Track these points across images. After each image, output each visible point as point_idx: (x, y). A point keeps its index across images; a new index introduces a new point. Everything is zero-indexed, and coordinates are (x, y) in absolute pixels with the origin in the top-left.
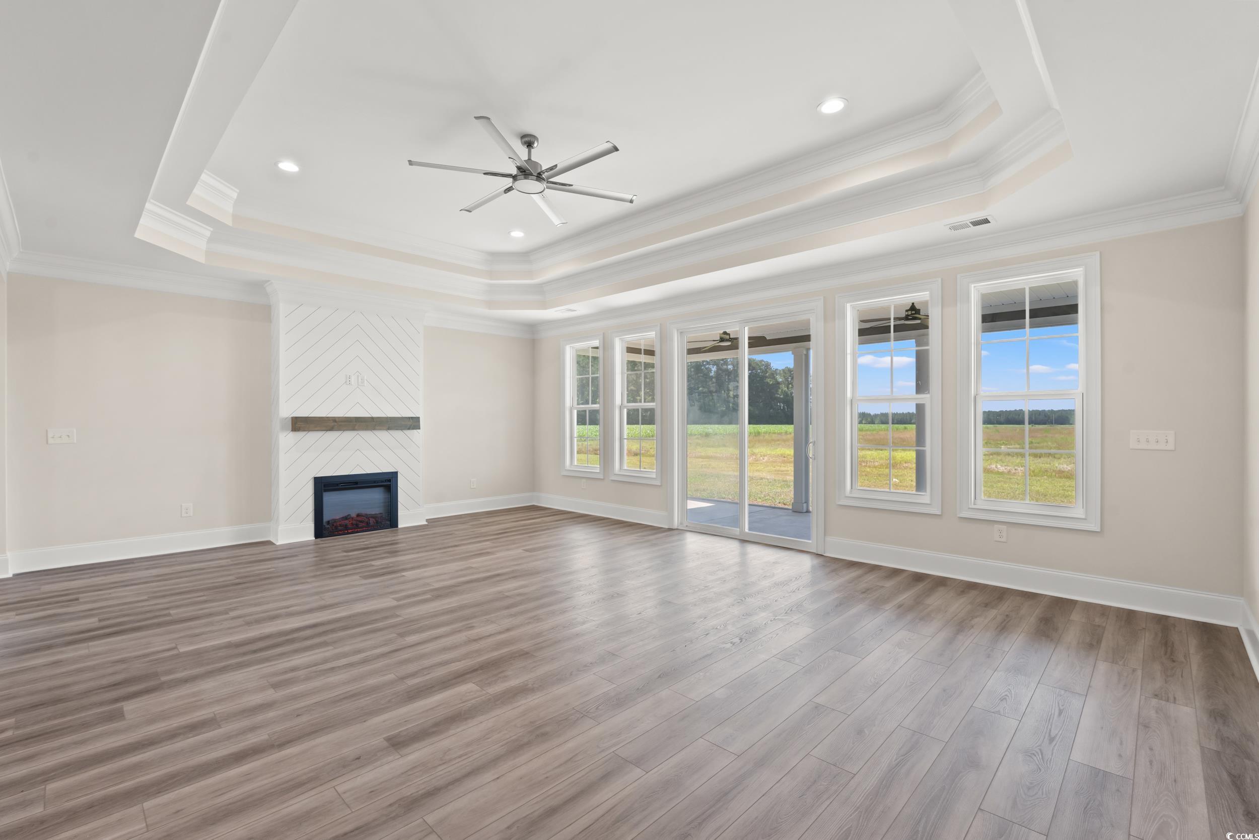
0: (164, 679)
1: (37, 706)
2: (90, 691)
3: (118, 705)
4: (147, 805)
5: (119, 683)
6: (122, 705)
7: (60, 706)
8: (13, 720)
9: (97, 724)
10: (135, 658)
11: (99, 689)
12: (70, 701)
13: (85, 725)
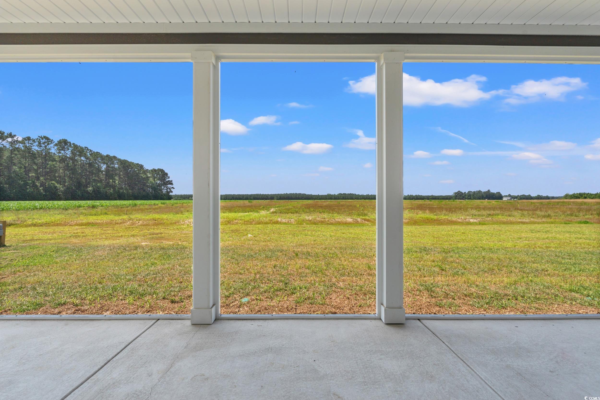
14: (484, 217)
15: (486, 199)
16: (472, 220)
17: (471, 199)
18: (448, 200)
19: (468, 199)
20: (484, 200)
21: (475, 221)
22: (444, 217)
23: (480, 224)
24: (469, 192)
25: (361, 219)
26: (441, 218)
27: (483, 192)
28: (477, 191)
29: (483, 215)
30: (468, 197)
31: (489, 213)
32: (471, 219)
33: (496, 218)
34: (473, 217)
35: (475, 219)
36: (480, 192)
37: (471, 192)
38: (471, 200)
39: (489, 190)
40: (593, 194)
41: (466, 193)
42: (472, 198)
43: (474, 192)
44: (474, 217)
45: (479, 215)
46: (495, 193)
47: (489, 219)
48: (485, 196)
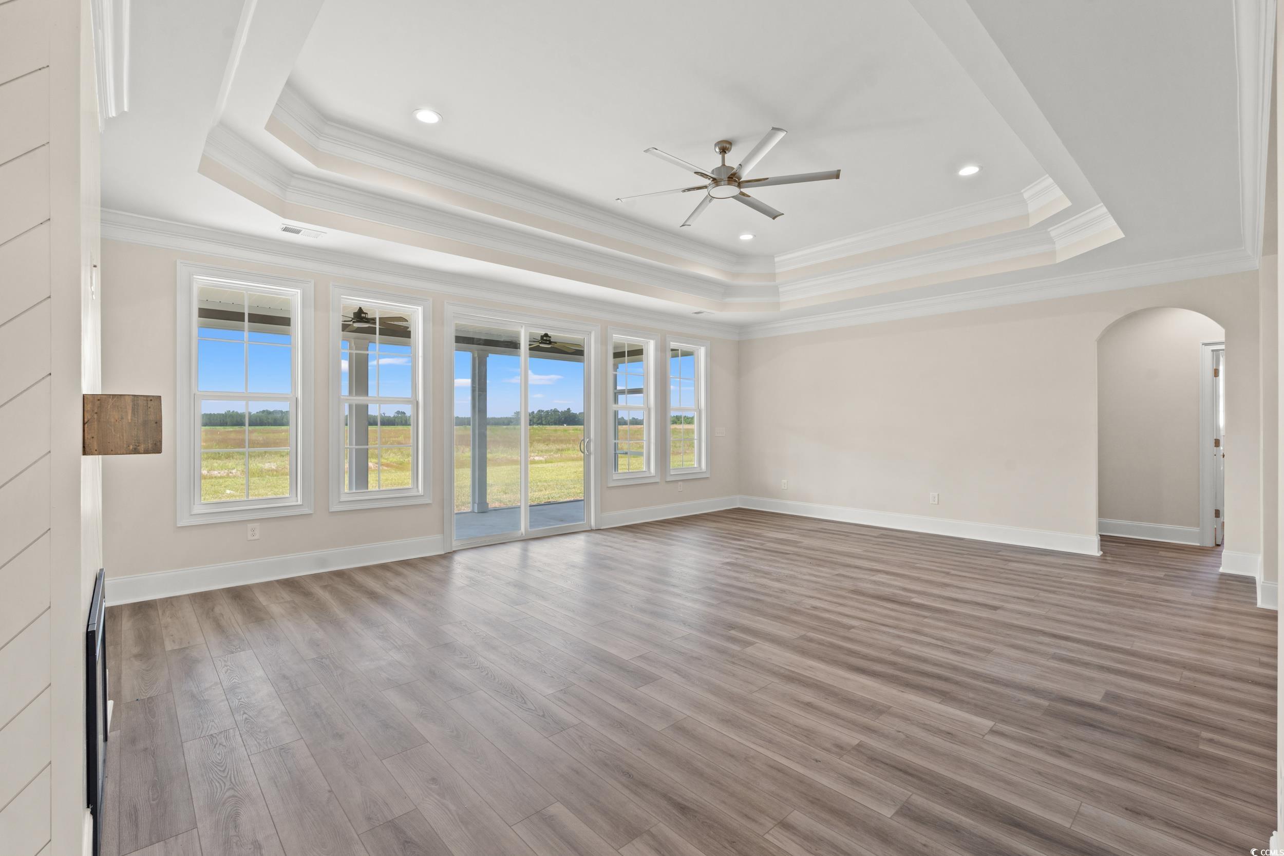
0: (1045, 703)
1: (1175, 750)
2: (1117, 733)
3: (1103, 704)
4: (1129, 647)
5: (1085, 725)
6: (1100, 702)
7: (1152, 734)
8: (1201, 747)
9: (1130, 700)
10: (1042, 747)
11: (1108, 731)
12: (1140, 734)
13: (1138, 704)
14: (552, 453)
15: (565, 424)
16: (537, 458)
17: (543, 424)
18: (505, 427)
19: (538, 424)
20: (561, 425)
21: (541, 458)
22: (502, 455)
23: (546, 462)
24: (539, 411)
25: (374, 463)
26: (497, 457)
27: (560, 411)
28: (551, 410)
29: (551, 451)
30: (538, 420)
31: (558, 447)
32: (537, 456)
33: (565, 454)
34: (538, 453)
35: (541, 456)
36: (555, 411)
37: (542, 411)
38: (541, 426)
39: (569, 409)
40: (690, 418)
41: (535, 413)
42: (543, 422)
43: (547, 412)
44: (540, 453)
45: (547, 451)
46: (578, 413)
47: (558, 455)
48: (563, 419)
